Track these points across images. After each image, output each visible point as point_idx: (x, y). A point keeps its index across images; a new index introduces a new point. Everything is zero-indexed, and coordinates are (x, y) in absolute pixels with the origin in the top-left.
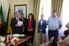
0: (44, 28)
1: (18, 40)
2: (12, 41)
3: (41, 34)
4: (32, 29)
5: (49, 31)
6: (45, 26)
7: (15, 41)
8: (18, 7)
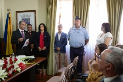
0: (64, 44)
1: (24, 63)
2: (16, 65)
3: (59, 54)
4: (45, 48)
7: (20, 65)
8: (22, 14)
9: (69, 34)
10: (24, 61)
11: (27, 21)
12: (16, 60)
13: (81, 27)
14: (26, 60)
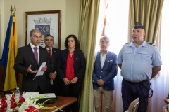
0: (111, 74)
1: (37, 107)
2: (22, 111)
3: (102, 93)
6: (113, 71)
9: (122, 55)
10: (37, 102)
11: (45, 30)
12: (22, 100)
13: (145, 42)
14: (41, 101)
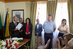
3: (38, 37)
4: (29, 33)
5: (45, 34)
8: (16, 12)
